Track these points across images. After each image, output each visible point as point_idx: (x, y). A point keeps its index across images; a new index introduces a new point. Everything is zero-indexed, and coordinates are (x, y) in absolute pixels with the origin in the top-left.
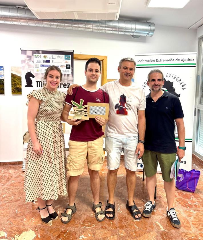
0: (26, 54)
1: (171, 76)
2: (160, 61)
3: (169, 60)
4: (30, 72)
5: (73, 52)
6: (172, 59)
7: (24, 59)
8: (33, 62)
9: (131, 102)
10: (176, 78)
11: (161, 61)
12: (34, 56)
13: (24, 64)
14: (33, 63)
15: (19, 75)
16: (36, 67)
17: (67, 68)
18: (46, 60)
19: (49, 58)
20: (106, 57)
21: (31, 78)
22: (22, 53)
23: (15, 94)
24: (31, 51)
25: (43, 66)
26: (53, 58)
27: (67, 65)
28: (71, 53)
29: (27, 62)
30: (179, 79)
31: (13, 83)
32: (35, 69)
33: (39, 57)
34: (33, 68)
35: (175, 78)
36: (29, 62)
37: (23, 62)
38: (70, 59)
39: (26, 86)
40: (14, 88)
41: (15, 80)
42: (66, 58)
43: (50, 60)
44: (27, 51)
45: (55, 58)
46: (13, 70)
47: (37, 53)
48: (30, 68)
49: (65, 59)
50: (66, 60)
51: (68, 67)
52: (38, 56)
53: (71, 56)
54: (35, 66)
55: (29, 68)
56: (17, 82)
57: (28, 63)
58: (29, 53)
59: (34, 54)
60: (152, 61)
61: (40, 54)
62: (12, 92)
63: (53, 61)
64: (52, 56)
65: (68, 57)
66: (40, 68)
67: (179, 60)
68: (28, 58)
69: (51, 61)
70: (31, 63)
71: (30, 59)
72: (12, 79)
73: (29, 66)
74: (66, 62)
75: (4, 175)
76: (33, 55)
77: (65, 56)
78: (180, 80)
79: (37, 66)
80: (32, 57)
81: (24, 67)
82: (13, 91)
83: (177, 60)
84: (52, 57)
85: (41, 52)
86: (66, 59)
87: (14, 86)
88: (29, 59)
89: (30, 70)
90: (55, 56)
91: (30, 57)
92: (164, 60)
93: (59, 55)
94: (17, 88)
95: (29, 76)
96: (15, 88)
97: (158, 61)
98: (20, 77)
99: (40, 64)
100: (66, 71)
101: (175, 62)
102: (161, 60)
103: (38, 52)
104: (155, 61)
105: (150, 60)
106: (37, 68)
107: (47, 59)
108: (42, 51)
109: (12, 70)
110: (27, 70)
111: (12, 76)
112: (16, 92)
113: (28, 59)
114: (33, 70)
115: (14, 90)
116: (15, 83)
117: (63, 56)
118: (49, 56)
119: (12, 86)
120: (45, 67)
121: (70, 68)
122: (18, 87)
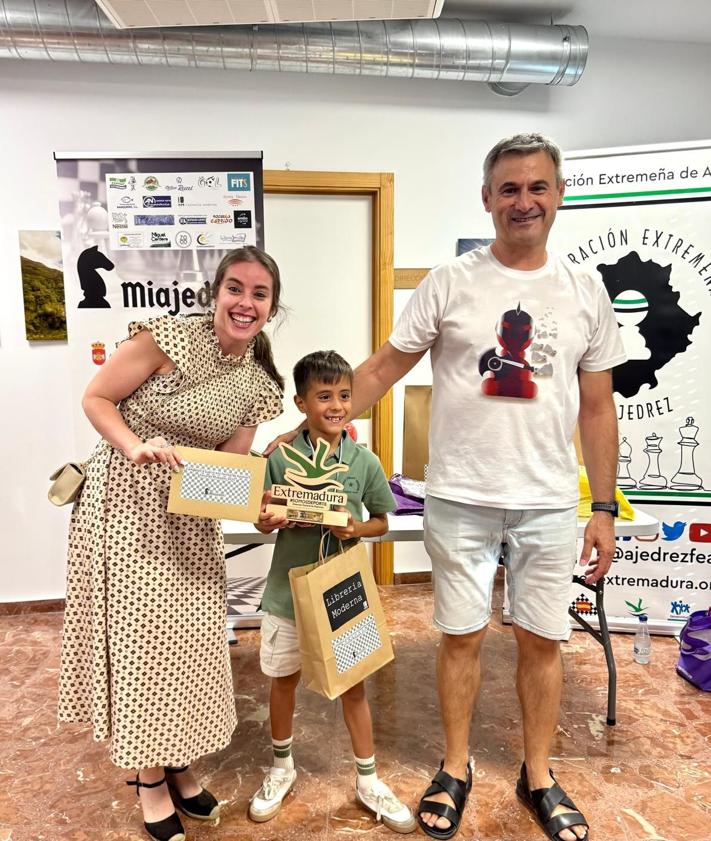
0: (74, 174)
1: (663, 241)
2: (614, 180)
3: (652, 177)
4: (96, 247)
5: (260, 160)
6: (666, 172)
7: (69, 198)
8: (105, 206)
9: (555, 336)
10: (681, 251)
11: (620, 179)
12: (108, 183)
13: (69, 218)
14: (103, 210)
15: (50, 264)
16: (115, 227)
17: (238, 225)
18: (156, 198)
19: (168, 188)
20: (391, 178)
21: (101, 271)
22: (60, 174)
23: (40, 339)
24: (96, 165)
25: (143, 220)
26: (181, 188)
27: (237, 214)
28: (254, 164)
29: (80, 206)
30: (693, 253)
31: (31, 297)
32: (115, 235)
33: (129, 187)
34: (108, 230)
35: (677, 247)
36: (88, 206)
37: (67, 207)
38: (248, 189)
39: (82, 305)
40: (34, 315)
41: (37, 283)
42: (233, 183)
43: (169, 198)
44: (81, 164)
45: (190, 189)
46: (26, 244)
47: (117, 169)
48: (94, 230)
49: (230, 189)
50: (234, 194)
51: (241, 220)
52: (125, 180)
53: (251, 174)
54: (111, 223)
55: (91, 232)
56: (44, 291)
57: (85, 211)
58: (88, 172)
59: (108, 176)
60: (581, 182)
61: (129, 172)
62: (28, 331)
63: (182, 199)
64: (179, 180)
65: (241, 180)
66: (132, 228)
67: (694, 174)
68: (86, 193)
69: (174, 201)
70: (97, 210)
71: (94, 197)
72: (24, 282)
73: (91, 222)
74: (235, 202)
75: (15, 648)
76: (103, 179)
77: (230, 178)
78: (699, 257)
79: (123, 223)
80: (101, 186)
81: (70, 228)
82: (32, 328)
83: (684, 175)
84: (177, 185)
85: (133, 165)
86: (235, 189)
87: (32, 308)
88: (89, 194)
89: (96, 240)
90: (190, 178)
91: (91, 188)
92: (630, 178)
93: (206, 175)
94: (46, 316)
95: (92, 262)
96: (40, 316)
97: (607, 180)
98: (55, 271)
99: (131, 214)
100: (234, 240)
101: (678, 183)
102: (617, 176)
103: (122, 164)
104: (596, 180)
105: (572, 178)
106: (122, 232)
107: (161, 192)
108: (139, 160)
109: (22, 246)
110: (84, 240)
111: (23, 270)
112: (42, 333)
113: (86, 197)
114: (107, 240)
115: (33, 324)
116: (37, 297)
117: (223, 176)
118: (166, 181)
119: (26, 309)
120: (154, 224)
121: (249, 225)
122: (49, 310)
